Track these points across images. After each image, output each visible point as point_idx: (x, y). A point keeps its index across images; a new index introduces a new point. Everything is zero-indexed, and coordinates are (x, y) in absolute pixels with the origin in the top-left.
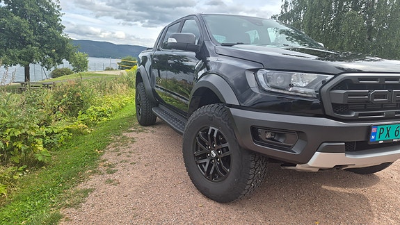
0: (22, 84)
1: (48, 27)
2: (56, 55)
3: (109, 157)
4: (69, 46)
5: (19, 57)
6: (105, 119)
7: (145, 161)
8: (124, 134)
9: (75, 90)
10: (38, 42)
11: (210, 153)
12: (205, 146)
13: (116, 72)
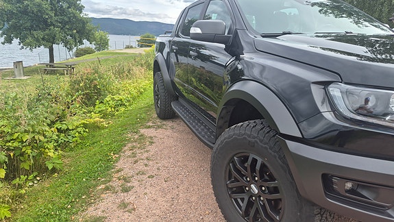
0: (47, 65)
1: (69, 8)
2: (77, 35)
3: (124, 165)
4: (89, 26)
5: (43, 39)
6: (122, 109)
7: (164, 174)
8: (142, 131)
9: (92, 78)
10: (60, 23)
11: (250, 188)
12: (242, 176)
13: (135, 50)
